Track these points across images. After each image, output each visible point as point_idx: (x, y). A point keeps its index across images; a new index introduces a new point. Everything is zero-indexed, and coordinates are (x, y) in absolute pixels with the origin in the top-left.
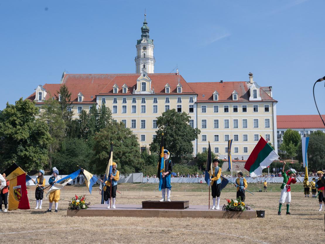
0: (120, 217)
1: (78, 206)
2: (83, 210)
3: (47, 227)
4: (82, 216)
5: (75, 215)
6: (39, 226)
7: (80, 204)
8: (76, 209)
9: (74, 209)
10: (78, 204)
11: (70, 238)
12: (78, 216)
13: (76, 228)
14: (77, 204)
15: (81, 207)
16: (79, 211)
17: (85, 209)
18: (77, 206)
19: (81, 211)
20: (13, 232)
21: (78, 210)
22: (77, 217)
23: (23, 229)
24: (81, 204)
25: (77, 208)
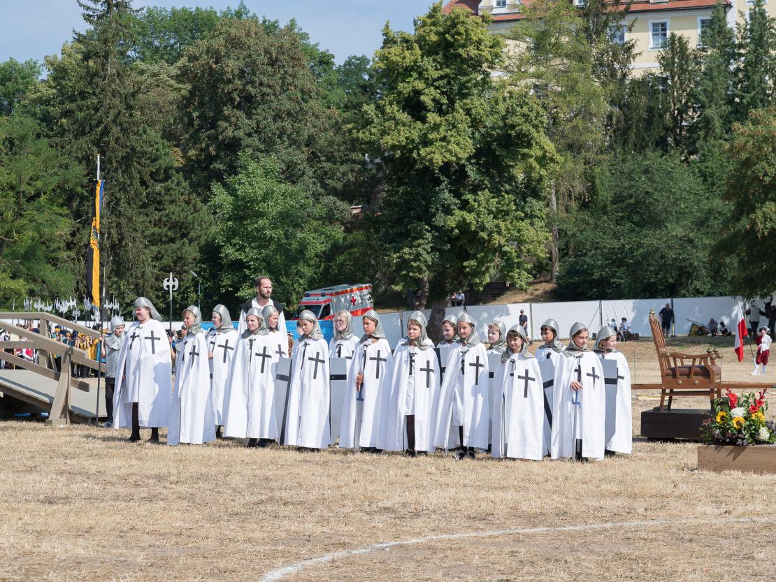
1: (739, 431)
2: (760, 446)
3: (646, 509)
4: (755, 472)
5: (729, 467)
6: (611, 504)
7: (748, 423)
8: (733, 442)
9: (724, 443)
10: (738, 423)
11: (762, 556)
12: (744, 469)
13: (764, 520)
14: (735, 426)
15: (752, 436)
16: (745, 451)
17: (768, 443)
18: (735, 432)
19: (751, 453)
20: (535, 525)
21: (743, 447)
22: (736, 474)
23: (562, 514)
24: (750, 426)
25: (738, 438)
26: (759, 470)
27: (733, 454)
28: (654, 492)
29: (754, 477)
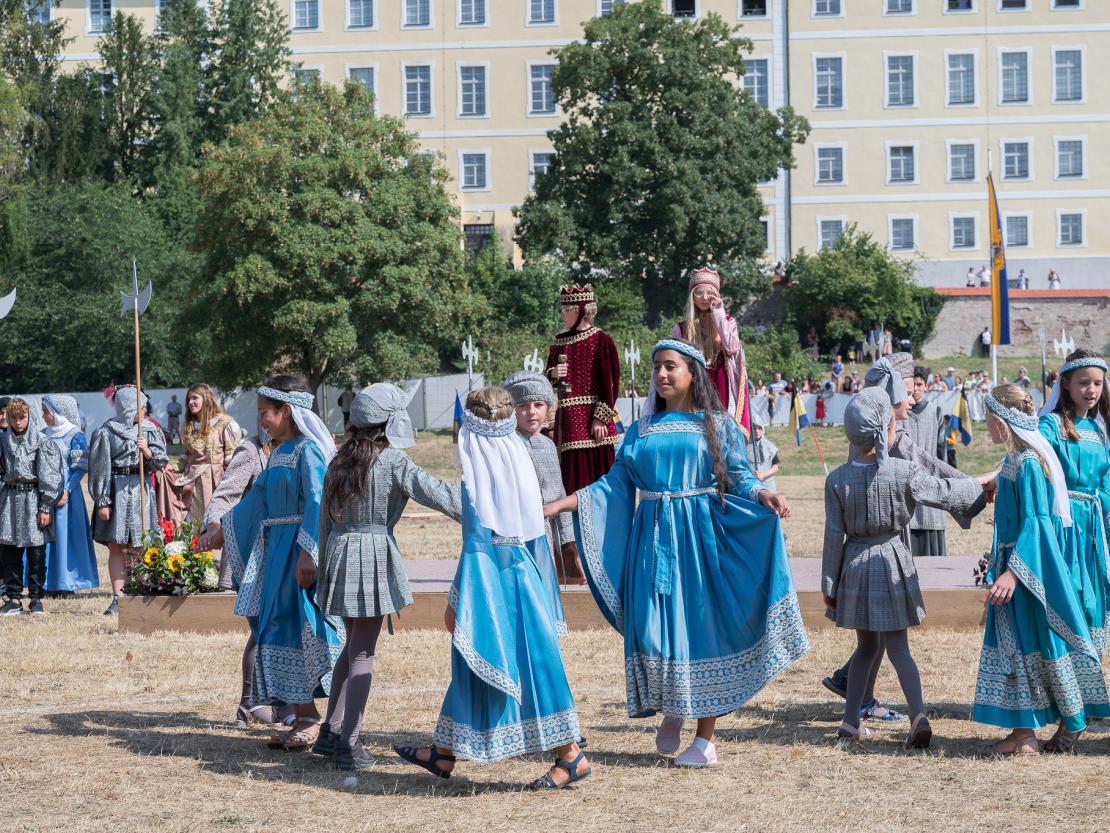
0: (414, 633)
1: (177, 575)
2: (206, 595)
4: (199, 632)
5: (162, 626)
7: (188, 563)
8: (168, 591)
9: (155, 592)
10: (176, 564)
12: (183, 628)
14: (171, 567)
15: (195, 581)
16: (184, 606)
17: (217, 590)
18: (170, 576)
19: (193, 604)
21: (181, 598)
22: (173, 634)
24: (192, 567)
25: (175, 584)
26: (204, 628)
27: (168, 608)
28: (49, 665)
29: (195, 638)
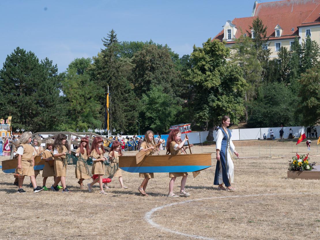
1: (300, 166)
2: (307, 171)
3: (270, 190)
4: (305, 179)
5: (297, 177)
6: (261, 189)
7: (303, 164)
8: (298, 170)
9: (296, 170)
10: (300, 164)
11: (305, 204)
12: (302, 178)
13: (307, 193)
14: (299, 165)
15: (304, 168)
16: (302, 173)
17: (309, 170)
18: (299, 167)
19: (304, 173)
20: (236, 195)
21: (301, 171)
22: (299, 180)
23: (245, 192)
24: (304, 165)
25: (300, 168)
26: (307, 178)
27: (298, 174)
28: (273, 185)
29: (305, 180)
